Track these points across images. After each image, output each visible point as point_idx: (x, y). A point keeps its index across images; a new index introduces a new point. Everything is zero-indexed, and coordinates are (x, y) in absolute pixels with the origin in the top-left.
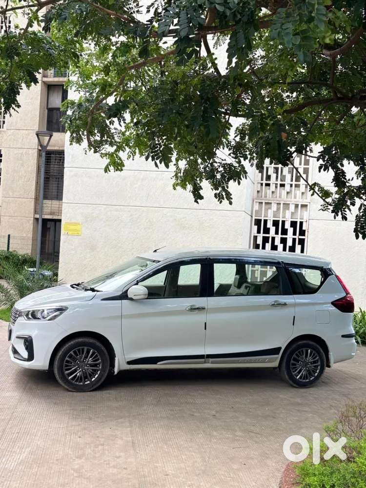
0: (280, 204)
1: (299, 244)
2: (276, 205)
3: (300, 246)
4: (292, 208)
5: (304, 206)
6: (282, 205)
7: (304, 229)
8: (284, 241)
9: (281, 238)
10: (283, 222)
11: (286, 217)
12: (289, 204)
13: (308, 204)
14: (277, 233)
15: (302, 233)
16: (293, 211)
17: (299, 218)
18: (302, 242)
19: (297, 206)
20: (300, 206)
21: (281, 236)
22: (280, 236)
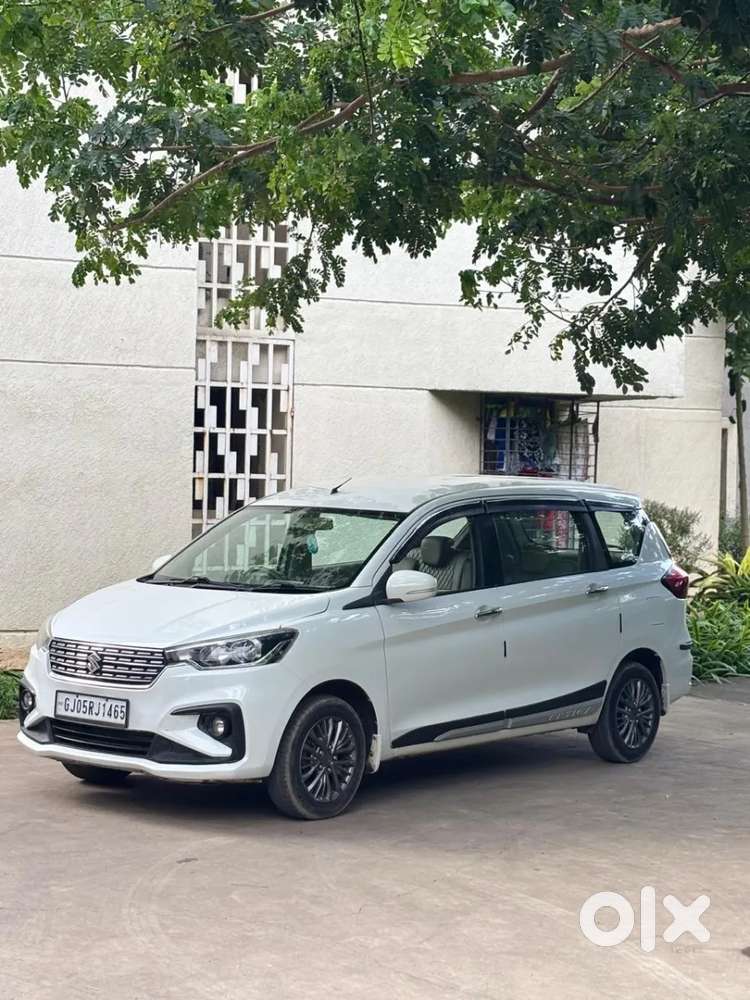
0: (225, 343)
1: (272, 451)
2: (215, 347)
3: (275, 455)
4: (254, 353)
5: (281, 349)
6: (230, 346)
7: (283, 409)
8: (238, 443)
9: (233, 436)
10: (236, 392)
11: (242, 380)
12: (247, 344)
13: (290, 343)
14: (221, 423)
15: (279, 420)
16: (257, 363)
17: (271, 381)
18: (279, 445)
19: (264, 348)
20: (271, 349)
21: (232, 431)
22: (228, 430)
